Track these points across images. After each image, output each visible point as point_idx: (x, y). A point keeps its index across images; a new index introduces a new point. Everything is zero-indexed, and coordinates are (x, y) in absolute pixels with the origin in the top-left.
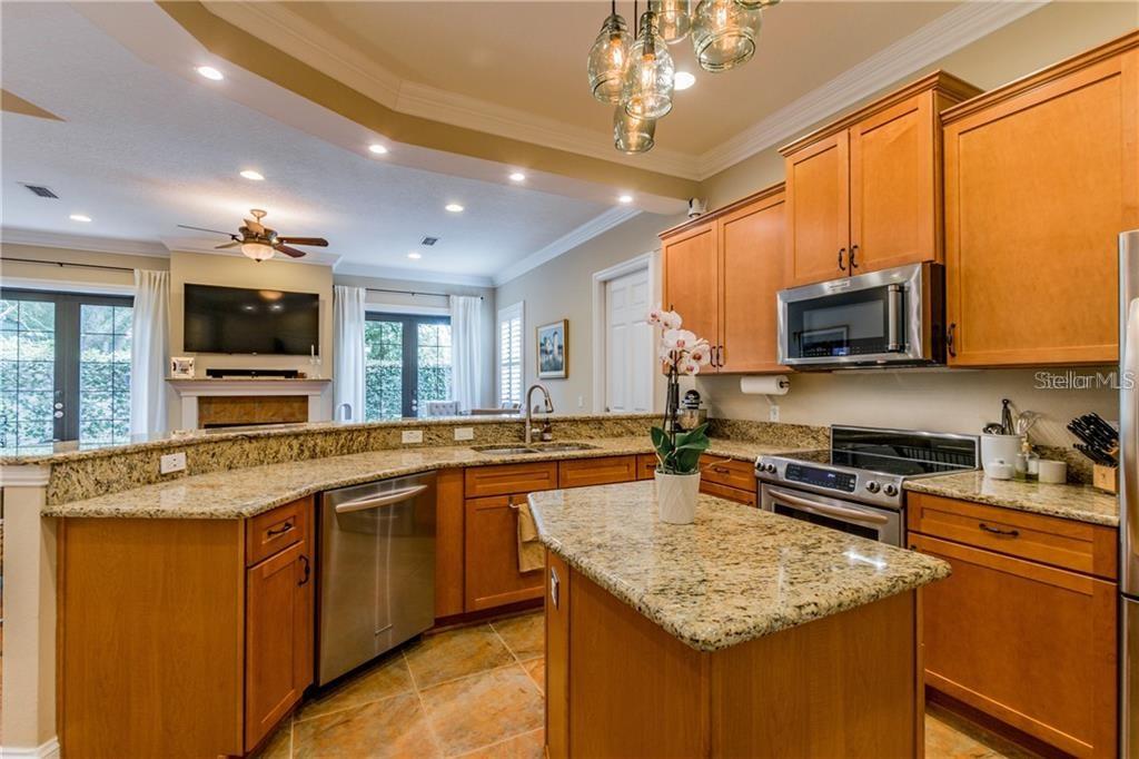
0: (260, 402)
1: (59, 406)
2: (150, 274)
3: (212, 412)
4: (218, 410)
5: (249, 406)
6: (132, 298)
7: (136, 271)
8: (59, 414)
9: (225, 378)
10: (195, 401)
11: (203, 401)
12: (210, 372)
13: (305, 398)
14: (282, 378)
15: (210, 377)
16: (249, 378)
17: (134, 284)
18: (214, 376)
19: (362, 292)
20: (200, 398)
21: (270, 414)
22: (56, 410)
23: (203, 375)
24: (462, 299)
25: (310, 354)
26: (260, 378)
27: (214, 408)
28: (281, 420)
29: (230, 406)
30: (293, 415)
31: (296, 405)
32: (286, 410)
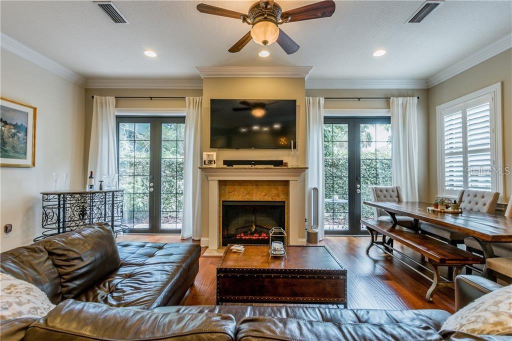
0: (256, 185)
1: (152, 184)
2: (193, 99)
3: (227, 193)
4: (230, 191)
5: (250, 187)
6: (184, 117)
7: (187, 98)
8: (152, 190)
9: (235, 166)
10: (217, 182)
11: (222, 183)
12: (225, 162)
13: (286, 183)
14: (272, 166)
15: (225, 166)
16: (249, 166)
18: (228, 165)
19: (322, 101)
20: (220, 181)
21: (263, 194)
22: (150, 187)
23: (221, 165)
24: (400, 99)
25: (291, 148)
26: (257, 166)
27: (228, 188)
28: (270, 199)
29: (237, 188)
30: (278, 195)
31: (281, 188)
32: (274, 191)
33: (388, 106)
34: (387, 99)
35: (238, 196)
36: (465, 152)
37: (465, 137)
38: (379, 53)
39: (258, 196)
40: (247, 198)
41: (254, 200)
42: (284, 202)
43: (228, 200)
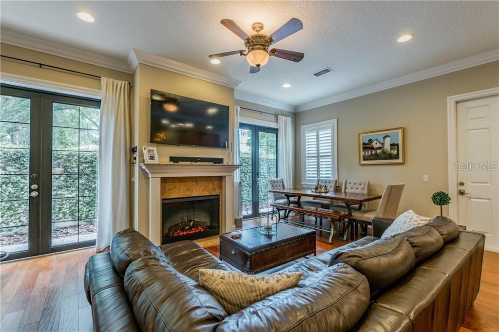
0: (196, 181)
1: (35, 186)
2: (113, 82)
3: (167, 190)
4: (171, 188)
5: (189, 184)
6: (98, 101)
7: (104, 80)
8: (35, 194)
9: (180, 163)
10: (159, 180)
11: (164, 180)
12: (172, 159)
13: (221, 179)
14: (212, 163)
15: (172, 163)
16: (189, 163)
17: (100, 88)
18: (174, 162)
19: (239, 109)
20: (162, 179)
21: (202, 189)
22: (31, 190)
23: (166, 161)
24: (284, 118)
25: (225, 148)
26: (198, 163)
27: (168, 185)
28: (208, 194)
29: (178, 184)
30: (214, 190)
31: (216, 183)
32: (211, 186)
33: (277, 121)
34: (276, 116)
35: (179, 193)
36: (318, 157)
37: (318, 147)
38: (287, 86)
39: (198, 191)
40: (187, 194)
41: (194, 195)
42: (219, 195)
43: (168, 197)
